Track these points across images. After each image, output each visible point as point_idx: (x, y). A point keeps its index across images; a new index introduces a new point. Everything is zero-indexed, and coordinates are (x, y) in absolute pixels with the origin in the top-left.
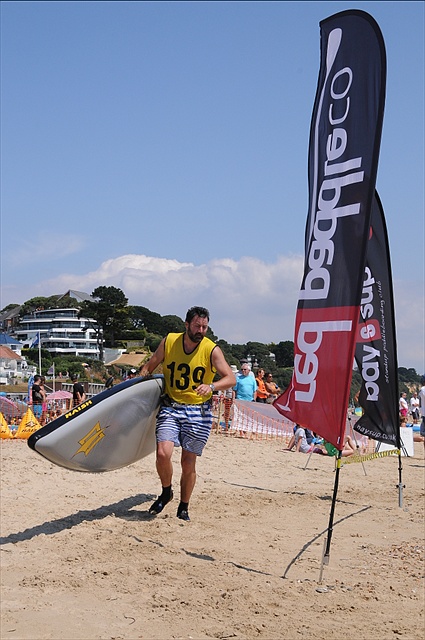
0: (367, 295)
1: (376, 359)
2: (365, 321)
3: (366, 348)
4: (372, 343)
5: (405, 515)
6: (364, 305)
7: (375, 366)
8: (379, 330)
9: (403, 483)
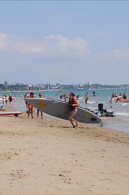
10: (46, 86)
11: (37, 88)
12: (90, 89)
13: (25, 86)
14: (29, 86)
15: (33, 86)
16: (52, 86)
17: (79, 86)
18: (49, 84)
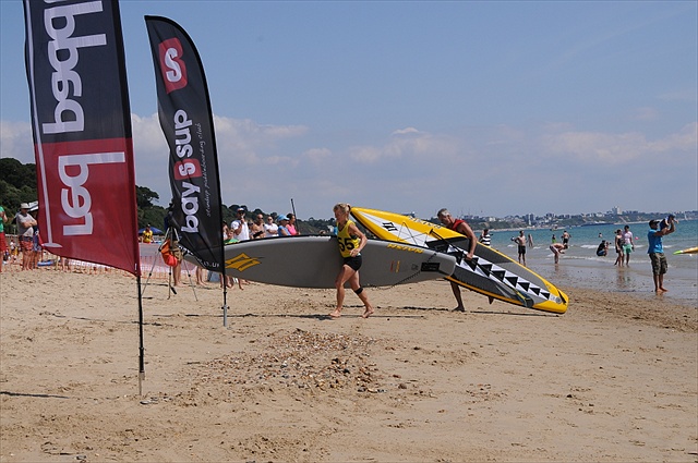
0: (185, 137)
1: (196, 194)
2: (182, 161)
3: (185, 185)
4: (190, 179)
5: (229, 333)
6: (182, 146)
7: (195, 200)
8: (199, 167)
9: (227, 305)
10: (525, 219)
11: (506, 225)
12: (619, 223)
13: (482, 220)
14: (491, 220)
15: (497, 220)
16: (538, 219)
17: (595, 218)
18: (532, 216)
